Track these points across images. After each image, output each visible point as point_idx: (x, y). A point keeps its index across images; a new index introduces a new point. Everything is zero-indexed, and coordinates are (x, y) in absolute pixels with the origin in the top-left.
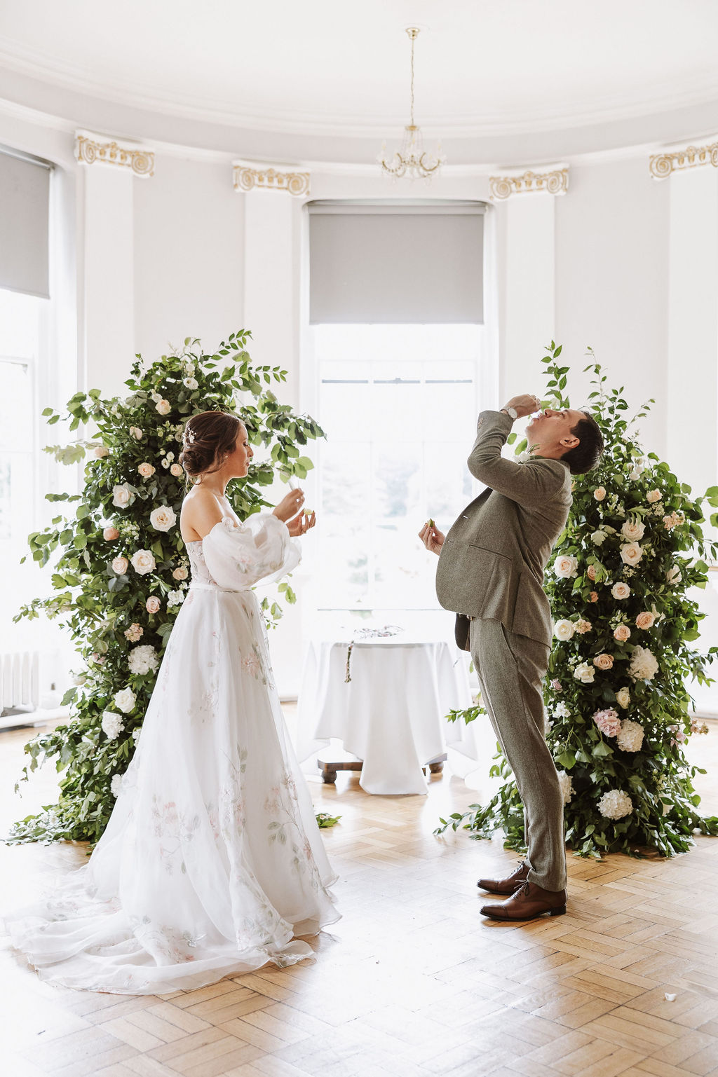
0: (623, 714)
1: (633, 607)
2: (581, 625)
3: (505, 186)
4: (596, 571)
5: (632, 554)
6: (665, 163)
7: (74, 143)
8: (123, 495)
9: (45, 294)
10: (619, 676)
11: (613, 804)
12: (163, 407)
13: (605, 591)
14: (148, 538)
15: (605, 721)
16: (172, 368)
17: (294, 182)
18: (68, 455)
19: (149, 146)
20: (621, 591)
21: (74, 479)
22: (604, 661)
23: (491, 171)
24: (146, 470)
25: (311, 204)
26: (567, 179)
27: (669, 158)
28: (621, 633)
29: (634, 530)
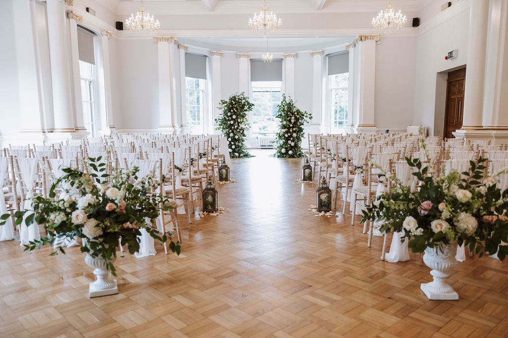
0: (292, 141)
1: (293, 127)
2: (286, 130)
3: (286, 56)
4: (288, 123)
5: (293, 121)
6: (312, 54)
7: (211, 52)
8: (229, 114)
9: (206, 79)
10: (291, 136)
11: (290, 152)
12: (234, 103)
13: (289, 126)
14: (232, 119)
15: (289, 142)
16: (234, 97)
17: (248, 56)
18: (220, 108)
19: (223, 52)
20: (291, 125)
21: (222, 112)
22: (289, 134)
23: (283, 53)
24: (232, 111)
25: (251, 59)
26: (296, 56)
27: (313, 53)
28: (291, 131)
29: (293, 118)
